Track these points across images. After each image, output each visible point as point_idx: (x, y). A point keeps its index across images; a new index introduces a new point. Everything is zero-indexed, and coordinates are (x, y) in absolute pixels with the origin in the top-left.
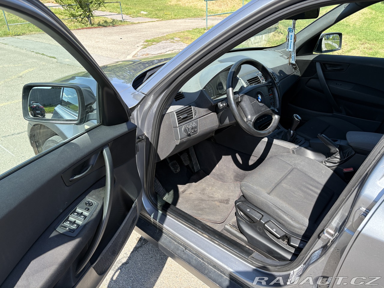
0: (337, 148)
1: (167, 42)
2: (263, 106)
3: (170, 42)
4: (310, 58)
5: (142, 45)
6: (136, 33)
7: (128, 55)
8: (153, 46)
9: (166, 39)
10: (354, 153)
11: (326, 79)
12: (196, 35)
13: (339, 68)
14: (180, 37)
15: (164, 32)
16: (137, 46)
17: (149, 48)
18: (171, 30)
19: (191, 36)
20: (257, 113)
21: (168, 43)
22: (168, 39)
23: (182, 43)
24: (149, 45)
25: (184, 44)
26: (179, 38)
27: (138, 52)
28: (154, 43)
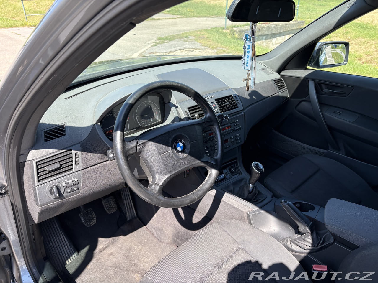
0: (307, 226)
1: (179, 41)
2: (186, 157)
3: (183, 41)
4: (302, 74)
5: (153, 43)
6: (152, 30)
7: (135, 53)
8: (164, 45)
9: (180, 37)
10: (332, 242)
11: (320, 103)
12: (213, 34)
13: (338, 91)
14: (196, 36)
15: (181, 30)
16: (148, 43)
17: (159, 46)
18: (189, 28)
19: (207, 36)
20: (172, 171)
21: (181, 42)
22: (182, 38)
23: (196, 43)
24: (161, 43)
25: (198, 43)
26: (194, 36)
27: (147, 49)
28: (166, 41)
